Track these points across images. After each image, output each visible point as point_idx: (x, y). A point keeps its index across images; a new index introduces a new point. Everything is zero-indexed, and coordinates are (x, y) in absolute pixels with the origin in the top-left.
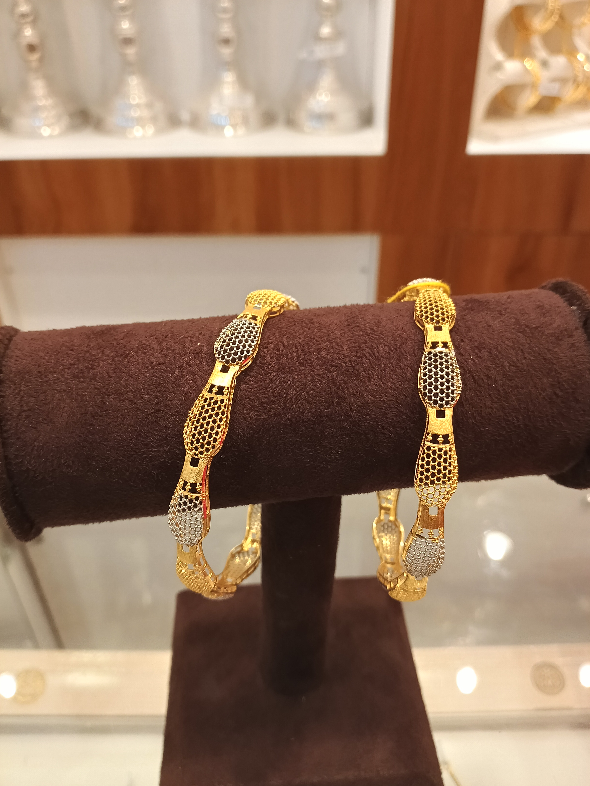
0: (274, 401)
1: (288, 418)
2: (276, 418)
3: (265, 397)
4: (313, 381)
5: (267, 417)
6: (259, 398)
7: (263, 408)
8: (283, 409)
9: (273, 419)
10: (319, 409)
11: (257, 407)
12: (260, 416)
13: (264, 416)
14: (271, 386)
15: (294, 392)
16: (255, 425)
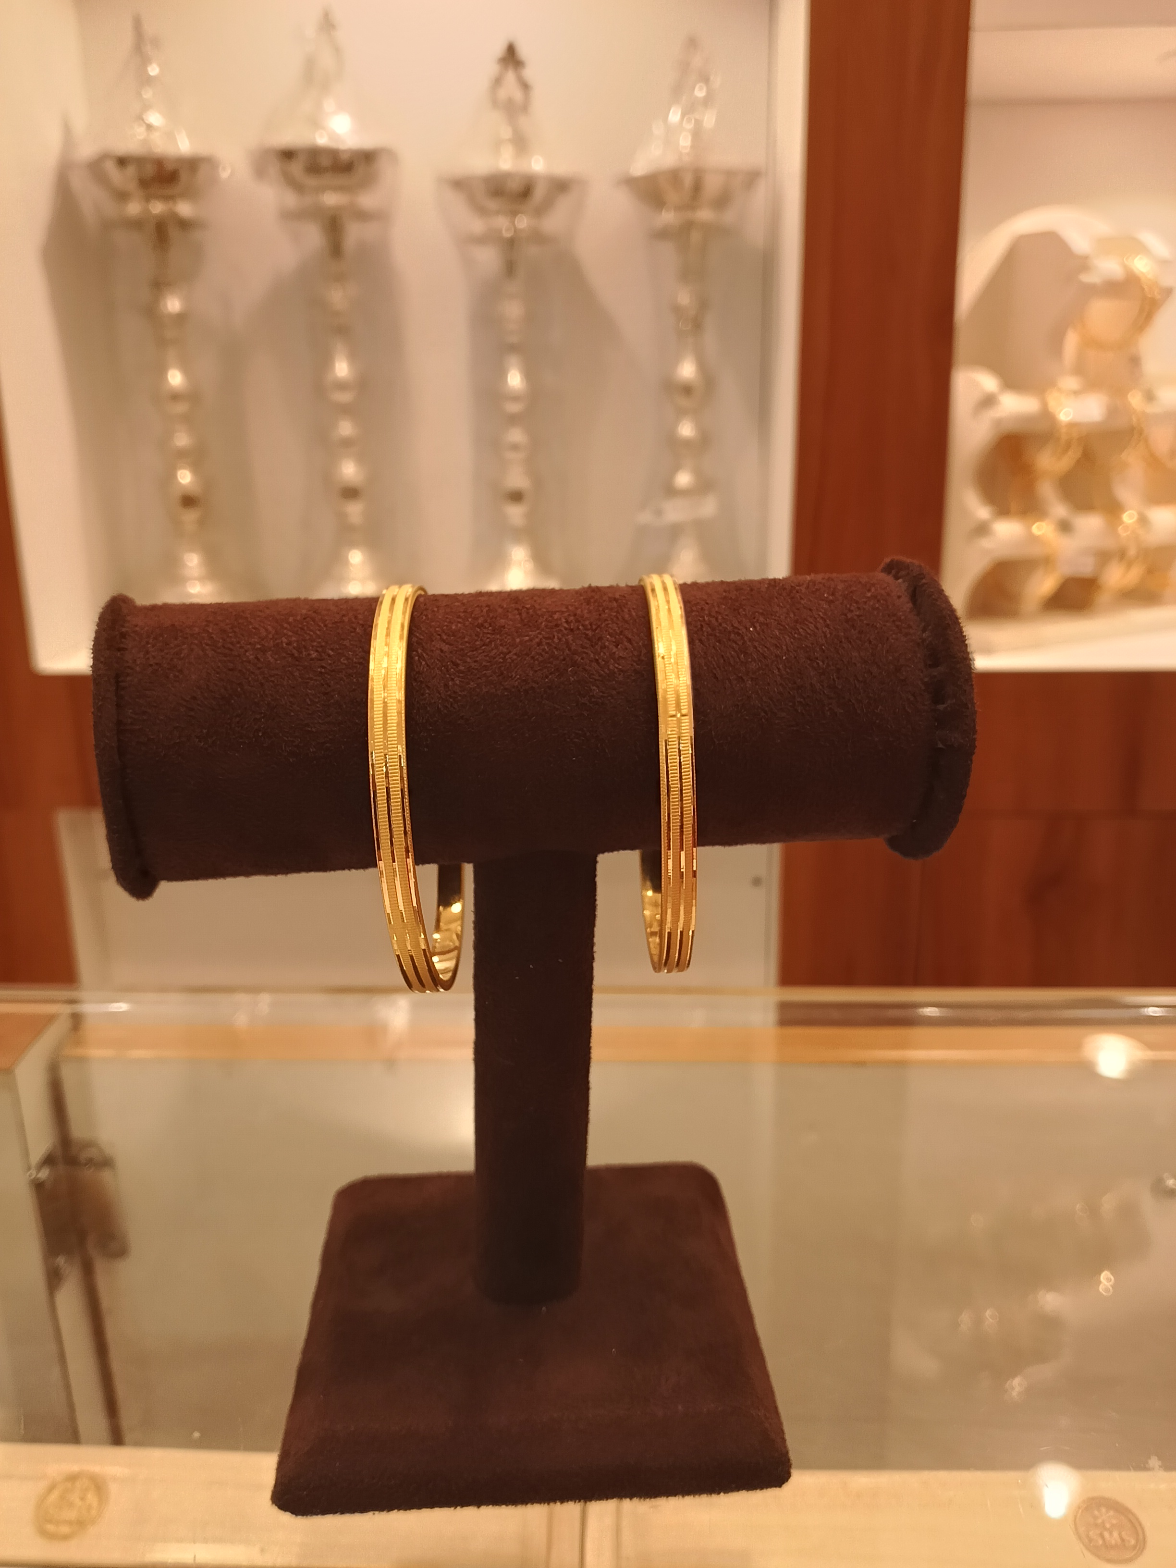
0: (485, 666)
1: (506, 689)
2: (488, 687)
3: (476, 661)
4: (539, 644)
5: (476, 685)
6: (466, 662)
7: (472, 673)
8: (497, 676)
9: (485, 690)
10: (547, 677)
11: (462, 672)
12: (468, 683)
13: (472, 685)
14: (483, 648)
15: (515, 657)
16: (460, 695)
